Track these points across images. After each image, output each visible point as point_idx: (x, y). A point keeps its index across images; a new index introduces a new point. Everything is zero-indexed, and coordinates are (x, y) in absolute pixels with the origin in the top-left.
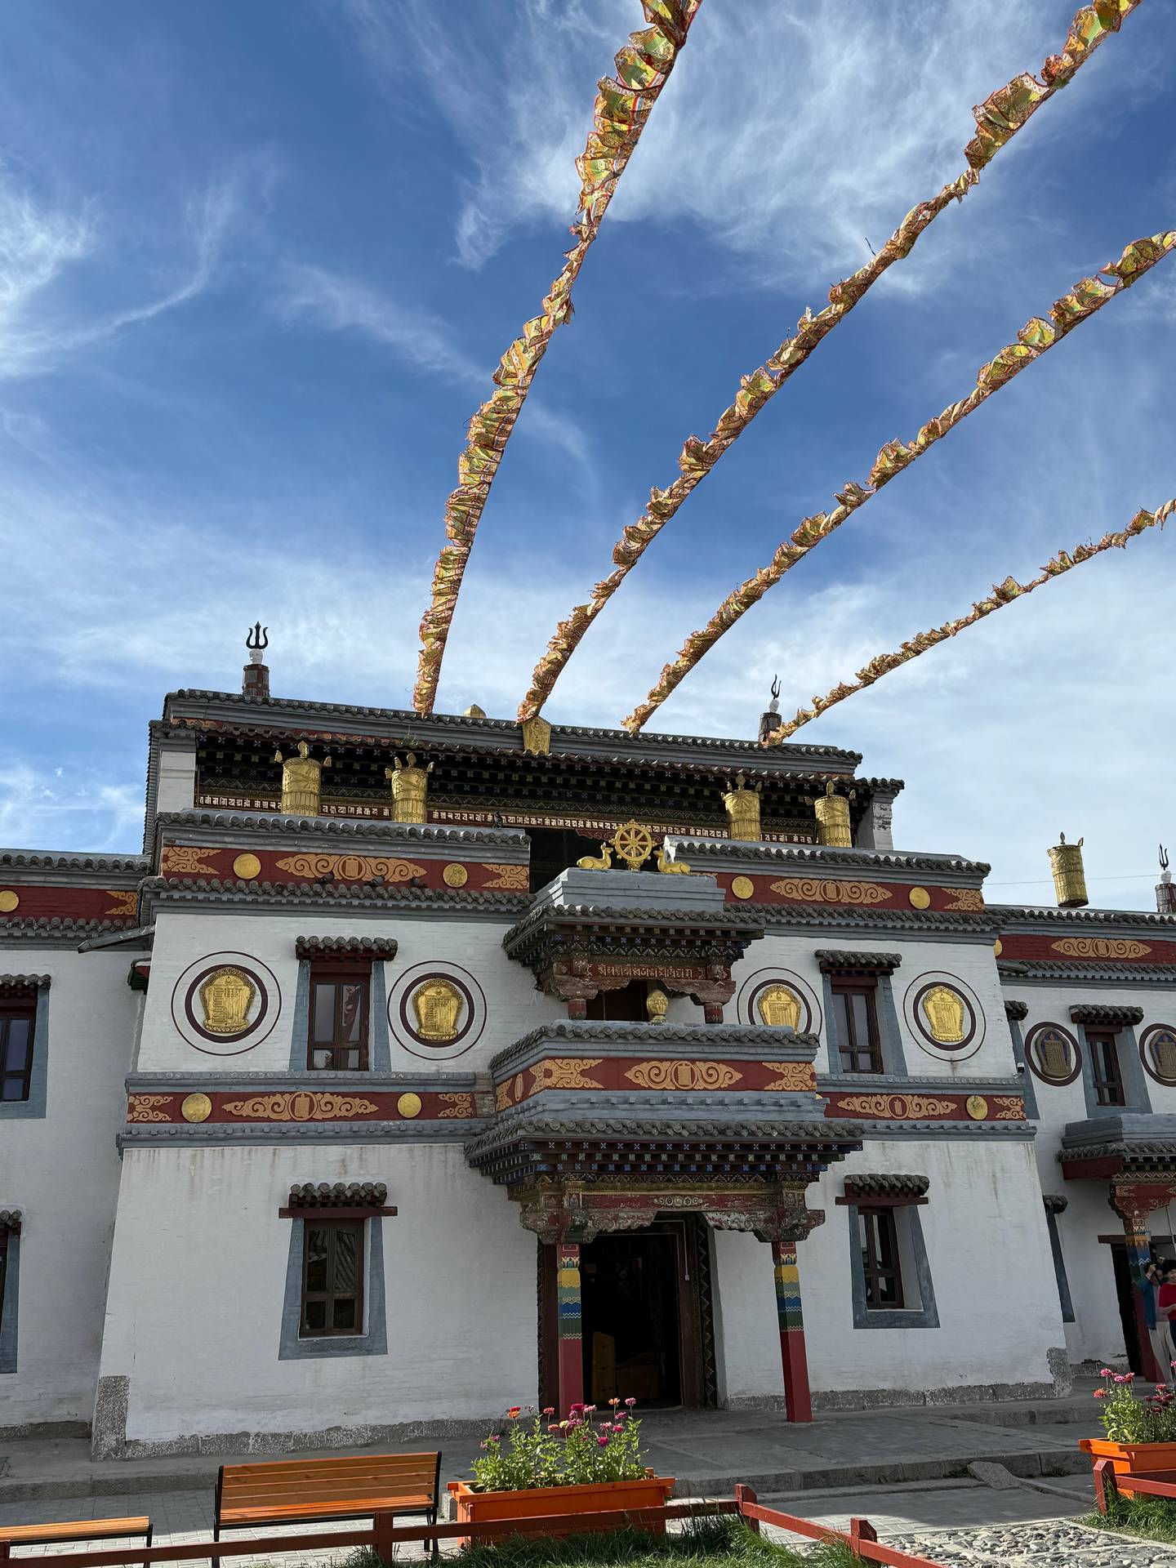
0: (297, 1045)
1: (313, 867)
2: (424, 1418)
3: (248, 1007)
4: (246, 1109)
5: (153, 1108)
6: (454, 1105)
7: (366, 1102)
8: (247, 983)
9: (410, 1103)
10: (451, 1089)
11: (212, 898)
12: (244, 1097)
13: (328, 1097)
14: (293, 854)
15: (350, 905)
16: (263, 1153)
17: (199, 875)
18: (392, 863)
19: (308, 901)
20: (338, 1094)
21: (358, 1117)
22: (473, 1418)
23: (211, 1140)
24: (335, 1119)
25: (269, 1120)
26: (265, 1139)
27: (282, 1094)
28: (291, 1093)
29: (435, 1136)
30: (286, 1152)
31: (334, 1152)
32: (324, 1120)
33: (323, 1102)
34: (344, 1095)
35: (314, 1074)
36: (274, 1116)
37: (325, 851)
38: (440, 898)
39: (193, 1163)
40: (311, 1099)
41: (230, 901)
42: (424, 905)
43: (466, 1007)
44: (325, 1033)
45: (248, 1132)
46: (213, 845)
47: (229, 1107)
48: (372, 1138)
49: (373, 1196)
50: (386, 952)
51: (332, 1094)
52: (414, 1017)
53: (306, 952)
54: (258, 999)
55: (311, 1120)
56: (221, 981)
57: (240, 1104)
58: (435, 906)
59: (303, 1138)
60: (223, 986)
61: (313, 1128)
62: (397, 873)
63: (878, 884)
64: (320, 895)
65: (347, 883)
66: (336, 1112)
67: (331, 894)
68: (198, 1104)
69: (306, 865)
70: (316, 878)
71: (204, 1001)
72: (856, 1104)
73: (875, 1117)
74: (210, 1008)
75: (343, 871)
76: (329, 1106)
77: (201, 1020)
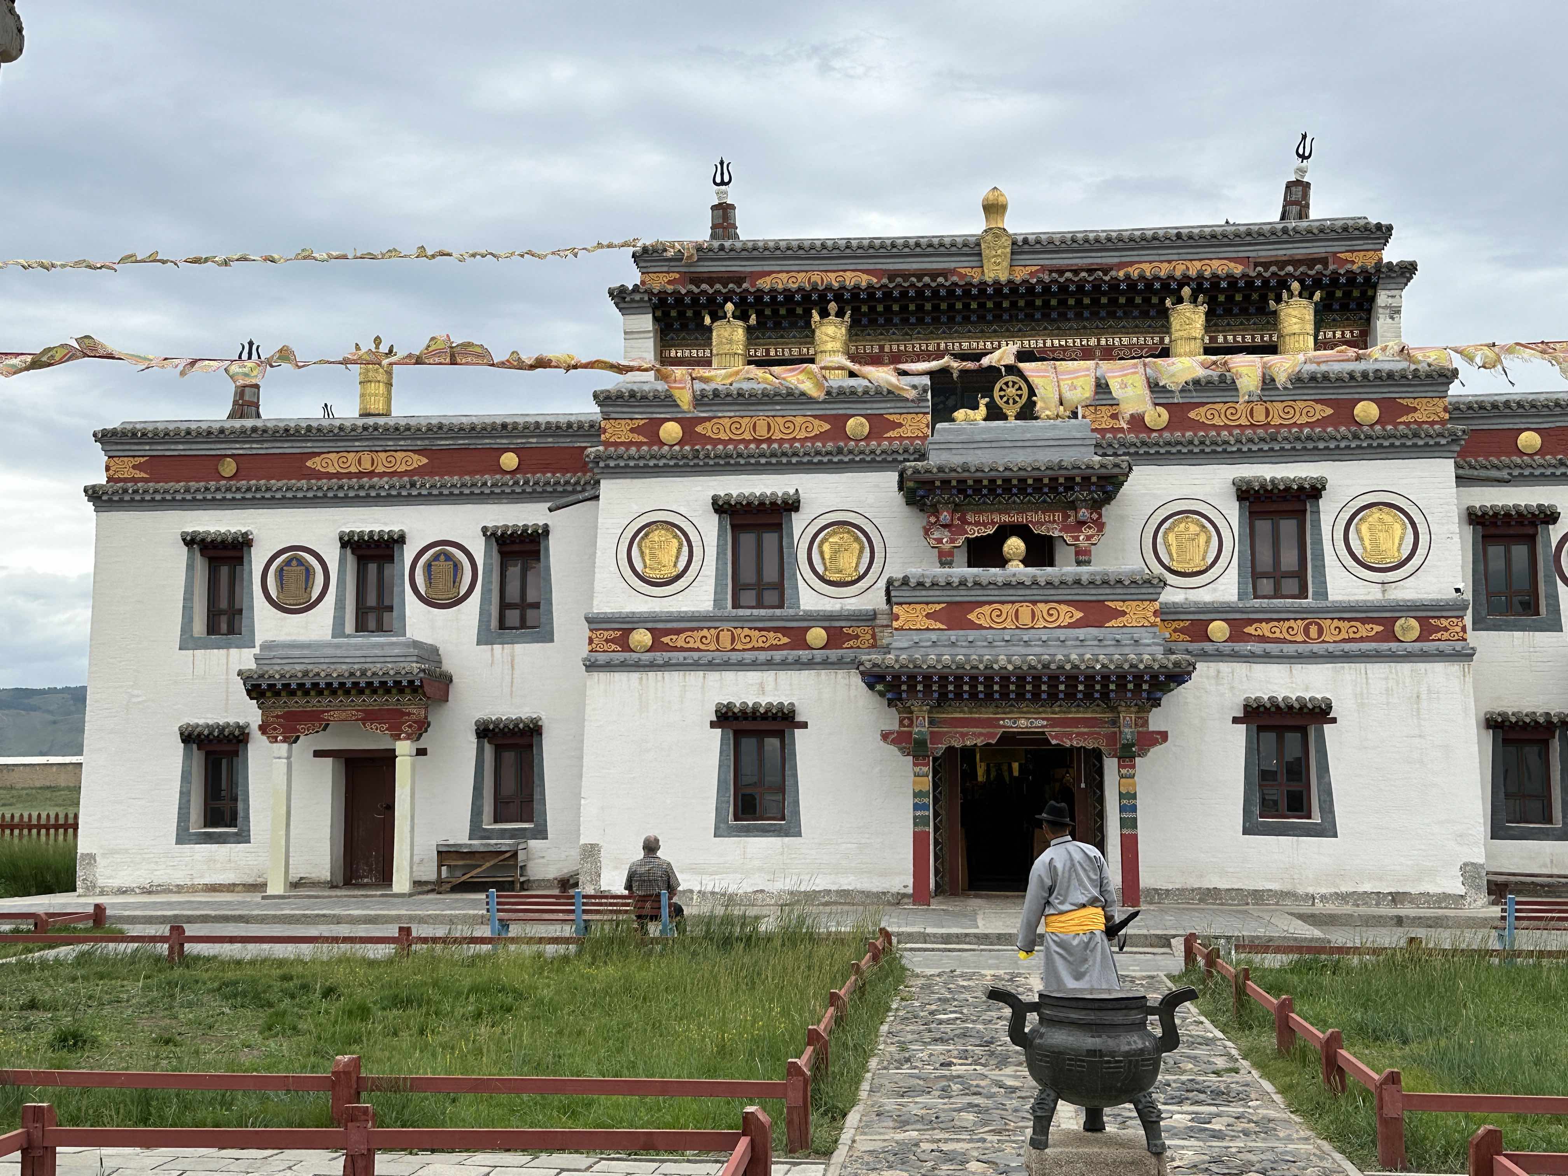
0: (719, 588)
1: (728, 430)
2: (834, 888)
3: (677, 558)
4: (680, 641)
5: (607, 641)
6: (857, 637)
7: (780, 635)
8: (676, 536)
9: (817, 635)
10: (854, 624)
11: (641, 464)
12: (678, 632)
13: (747, 631)
14: (709, 419)
15: (758, 463)
16: (695, 678)
17: (631, 443)
18: (799, 420)
19: (722, 462)
20: (755, 629)
21: (773, 648)
22: (875, 890)
23: (652, 666)
24: (753, 649)
25: (698, 650)
26: (696, 666)
27: (709, 628)
28: (715, 628)
29: (839, 664)
30: (714, 677)
31: (753, 677)
32: (744, 650)
33: (742, 636)
34: (760, 629)
35: (741, 612)
36: (702, 647)
37: (737, 414)
38: (840, 451)
39: (640, 683)
40: (733, 633)
41: (656, 466)
42: (825, 459)
43: (867, 550)
44: (748, 575)
45: (681, 659)
46: (640, 418)
47: (666, 640)
48: (784, 665)
49: (783, 713)
50: (792, 505)
51: (750, 629)
52: (820, 561)
53: (721, 507)
54: (685, 549)
55: (733, 650)
56: (655, 536)
57: (674, 637)
58: (835, 459)
59: (726, 666)
60: (656, 539)
61: (735, 657)
62: (803, 430)
63: (1317, 401)
64: (731, 457)
65: (758, 442)
66: (754, 643)
67: (740, 455)
68: (641, 637)
69: (721, 428)
70: (731, 439)
71: (642, 553)
72: (1265, 629)
73: (1284, 641)
74: (647, 558)
75: (755, 431)
76: (748, 639)
77: (639, 567)
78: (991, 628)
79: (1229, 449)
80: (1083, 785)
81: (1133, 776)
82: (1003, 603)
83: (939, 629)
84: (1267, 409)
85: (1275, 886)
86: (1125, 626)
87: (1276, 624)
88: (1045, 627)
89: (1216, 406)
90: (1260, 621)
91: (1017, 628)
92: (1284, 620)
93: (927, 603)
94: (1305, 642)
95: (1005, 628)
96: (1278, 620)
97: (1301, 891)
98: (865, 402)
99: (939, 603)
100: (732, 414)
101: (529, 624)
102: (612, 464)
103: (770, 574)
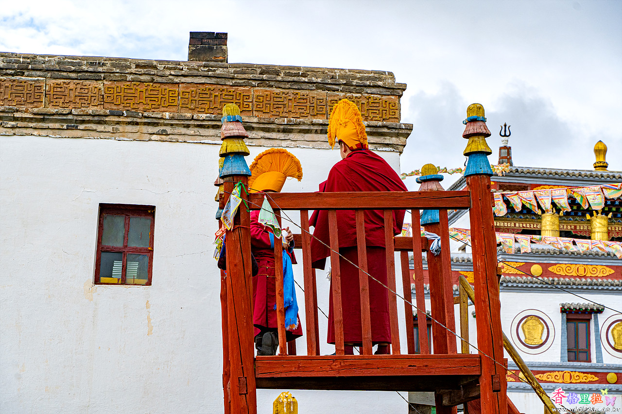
0: (563, 352)
1: (564, 270)
3: (542, 334)
4: (544, 377)
5: (508, 376)
7: (593, 376)
8: (540, 323)
9: (612, 377)
11: (524, 286)
12: (543, 372)
14: (555, 264)
15: (582, 288)
17: (517, 275)
18: (599, 267)
19: (565, 287)
21: (591, 382)
24: (581, 383)
27: (559, 371)
28: (562, 371)
32: (576, 383)
33: (575, 375)
34: (584, 373)
35: (571, 363)
36: (556, 381)
37: (570, 262)
40: (570, 374)
42: (615, 288)
46: (521, 261)
48: (597, 391)
50: (599, 310)
51: (579, 372)
52: (613, 339)
53: (564, 310)
54: (546, 330)
55: (571, 383)
56: (530, 323)
57: (542, 375)
59: (568, 391)
61: (572, 386)
62: (601, 272)
64: (570, 284)
65: (580, 277)
66: (581, 380)
67: (574, 284)
69: (561, 269)
70: (566, 275)
71: (524, 331)
74: (527, 334)
75: (578, 272)
76: (578, 377)
77: (523, 339)
100: (567, 262)
102: (510, 285)
103: (582, 345)
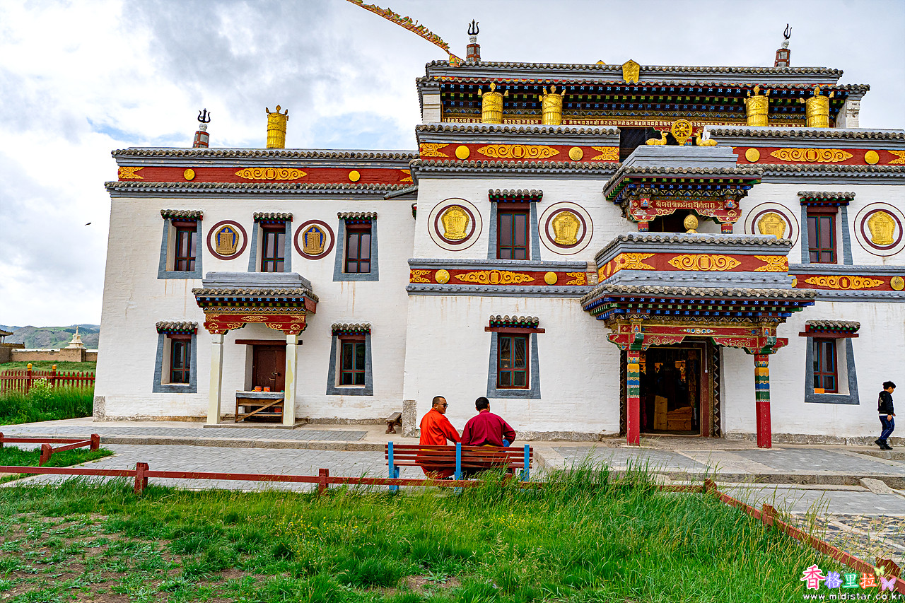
0: (491, 246)
1: (497, 152)
2: (560, 430)
3: (466, 227)
4: (467, 277)
5: (422, 276)
6: (575, 278)
7: (528, 276)
8: (465, 214)
9: (551, 277)
10: (573, 270)
11: (445, 170)
12: (466, 272)
13: (508, 273)
14: (486, 145)
15: (516, 172)
16: (476, 300)
17: (438, 158)
18: (540, 148)
19: (495, 170)
20: (513, 272)
21: (524, 283)
22: (585, 432)
23: (450, 292)
24: (511, 284)
25: (478, 283)
26: (477, 293)
27: (485, 271)
28: (489, 271)
29: (565, 294)
30: (487, 300)
31: (512, 300)
32: (506, 284)
33: (505, 275)
34: (516, 272)
35: (500, 261)
36: (480, 282)
37: (503, 142)
38: (567, 166)
39: (442, 303)
40: (499, 274)
41: (454, 171)
42: (558, 171)
43: (582, 226)
44: (506, 241)
45: (468, 289)
46: (444, 142)
47: (458, 277)
48: (531, 294)
49: (532, 323)
50: (537, 198)
51: (510, 271)
52: (553, 232)
53: (494, 198)
54: (471, 222)
55: (499, 284)
56: (452, 214)
57: (463, 275)
58: (564, 171)
59: (496, 293)
60: (453, 216)
61: (501, 288)
62: (543, 153)
63: (844, 150)
64: (501, 167)
65: (516, 160)
66: (512, 281)
67: (506, 166)
68: (442, 275)
69: (493, 150)
70: (499, 157)
71: (444, 223)
72: (817, 281)
73: (829, 288)
74: (447, 227)
75: (514, 153)
76: (509, 278)
77: (442, 232)
78: (683, 270)
79: (796, 175)
80: (706, 371)
81: (766, 366)
82: (691, 254)
83: (650, 270)
84: (816, 153)
85: (824, 433)
86: (767, 271)
87: (823, 278)
88: (717, 270)
89: (786, 150)
90: (814, 276)
91: (700, 270)
92: (828, 276)
93: (643, 253)
94: (840, 289)
95: (692, 270)
96: (825, 276)
97: (838, 436)
98: (581, 138)
99: (650, 253)
100: (500, 143)
101: (362, 271)
102: (427, 169)
103: (519, 240)
